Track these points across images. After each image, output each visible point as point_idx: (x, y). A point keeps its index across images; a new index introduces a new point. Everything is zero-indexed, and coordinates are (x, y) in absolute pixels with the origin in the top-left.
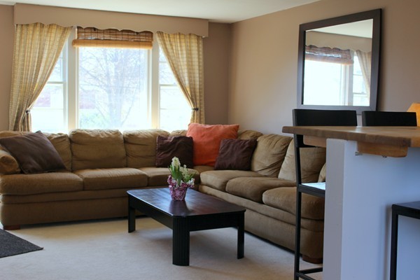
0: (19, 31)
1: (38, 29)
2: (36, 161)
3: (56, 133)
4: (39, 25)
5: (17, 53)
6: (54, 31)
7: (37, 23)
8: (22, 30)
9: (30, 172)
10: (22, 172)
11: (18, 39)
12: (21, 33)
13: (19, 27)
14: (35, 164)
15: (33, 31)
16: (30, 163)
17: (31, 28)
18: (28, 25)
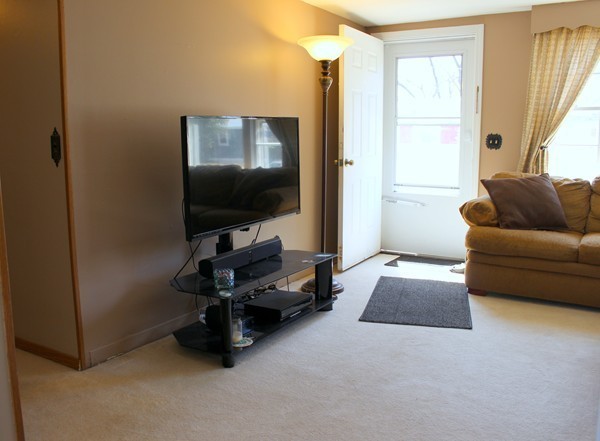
0: (537, 42)
1: (564, 36)
2: (522, 213)
3: (572, 178)
4: (565, 31)
5: (534, 72)
6: (587, 35)
7: (563, 28)
8: (541, 40)
9: (508, 227)
10: (498, 226)
11: (535, 54)
12: (541, 45)
13: (538, 37)
14: (519, 216)
15: (557, 40)
16: (511, 214)
17: (553, 36)
18: (549, 33)
